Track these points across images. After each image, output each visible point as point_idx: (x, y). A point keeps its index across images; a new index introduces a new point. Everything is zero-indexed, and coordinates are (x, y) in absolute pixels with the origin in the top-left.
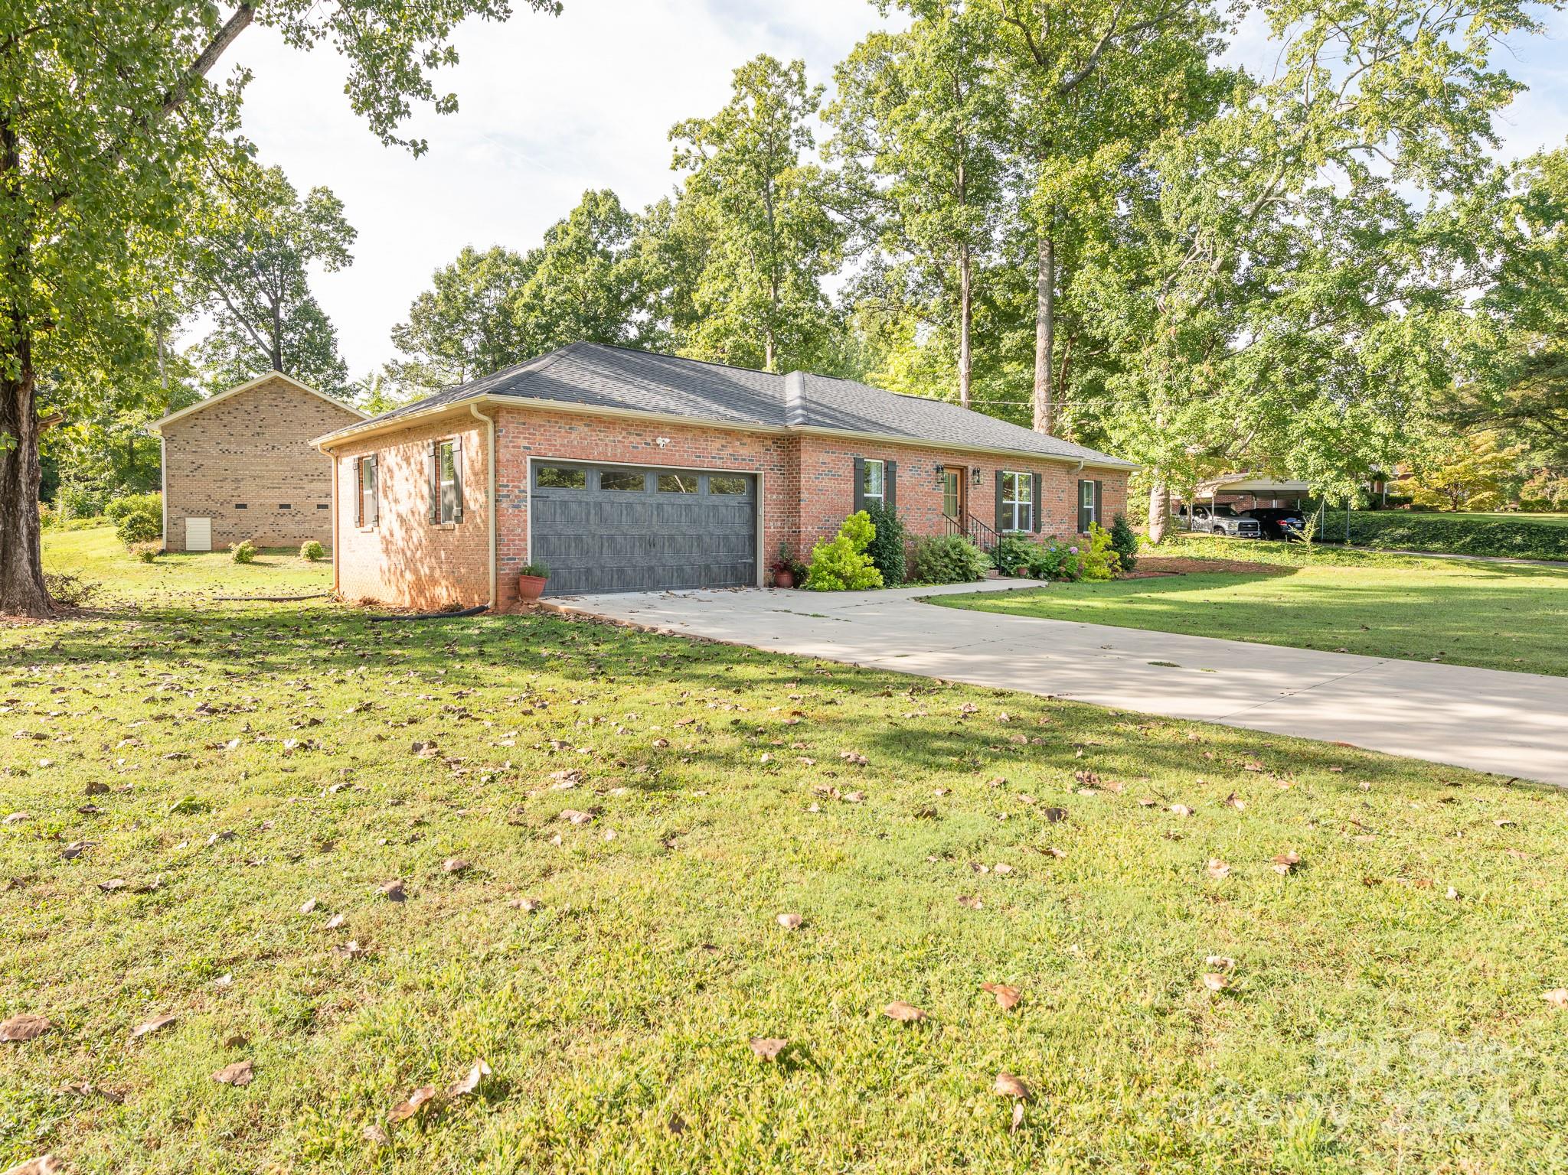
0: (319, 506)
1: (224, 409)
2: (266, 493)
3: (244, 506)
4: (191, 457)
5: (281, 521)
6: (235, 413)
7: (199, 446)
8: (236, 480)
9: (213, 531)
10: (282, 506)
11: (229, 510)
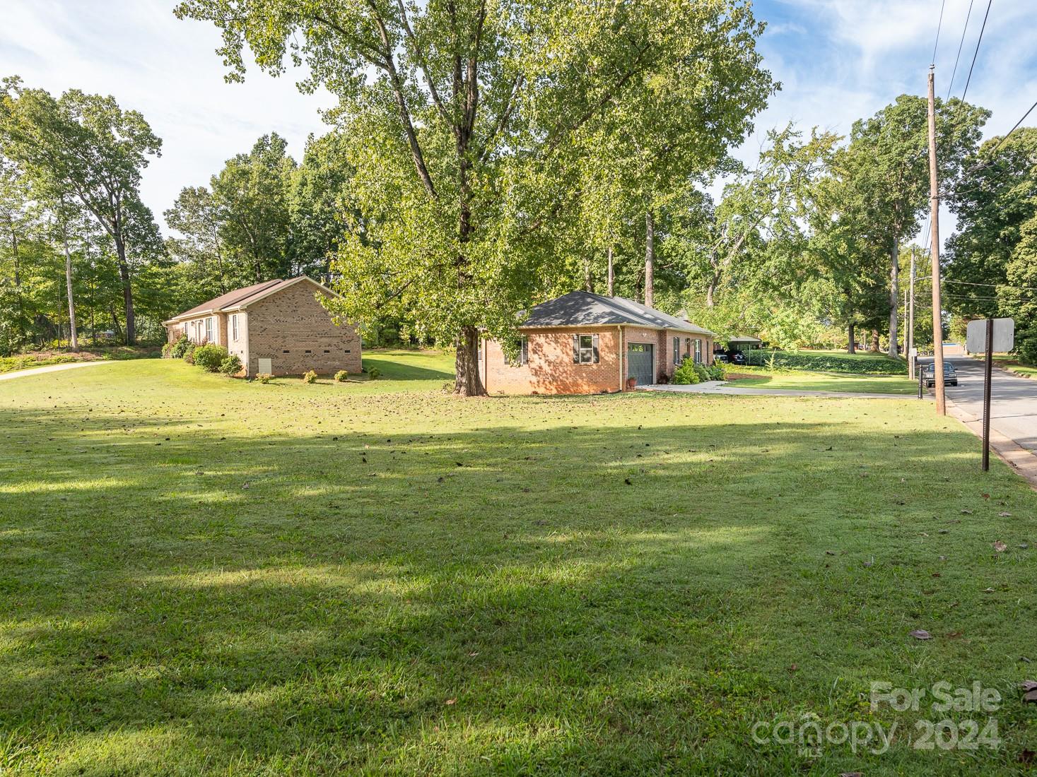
0: (325, 351)
1: (277, 296)
2: (300, 344)
3: (287, 352)
4: (260, 324)
5: (307, 360)
6: (283, 299)
7: (265, 318)
8: (284, 337)
9: (273, 366)
10: (307, 352)
11: (280, 354)
